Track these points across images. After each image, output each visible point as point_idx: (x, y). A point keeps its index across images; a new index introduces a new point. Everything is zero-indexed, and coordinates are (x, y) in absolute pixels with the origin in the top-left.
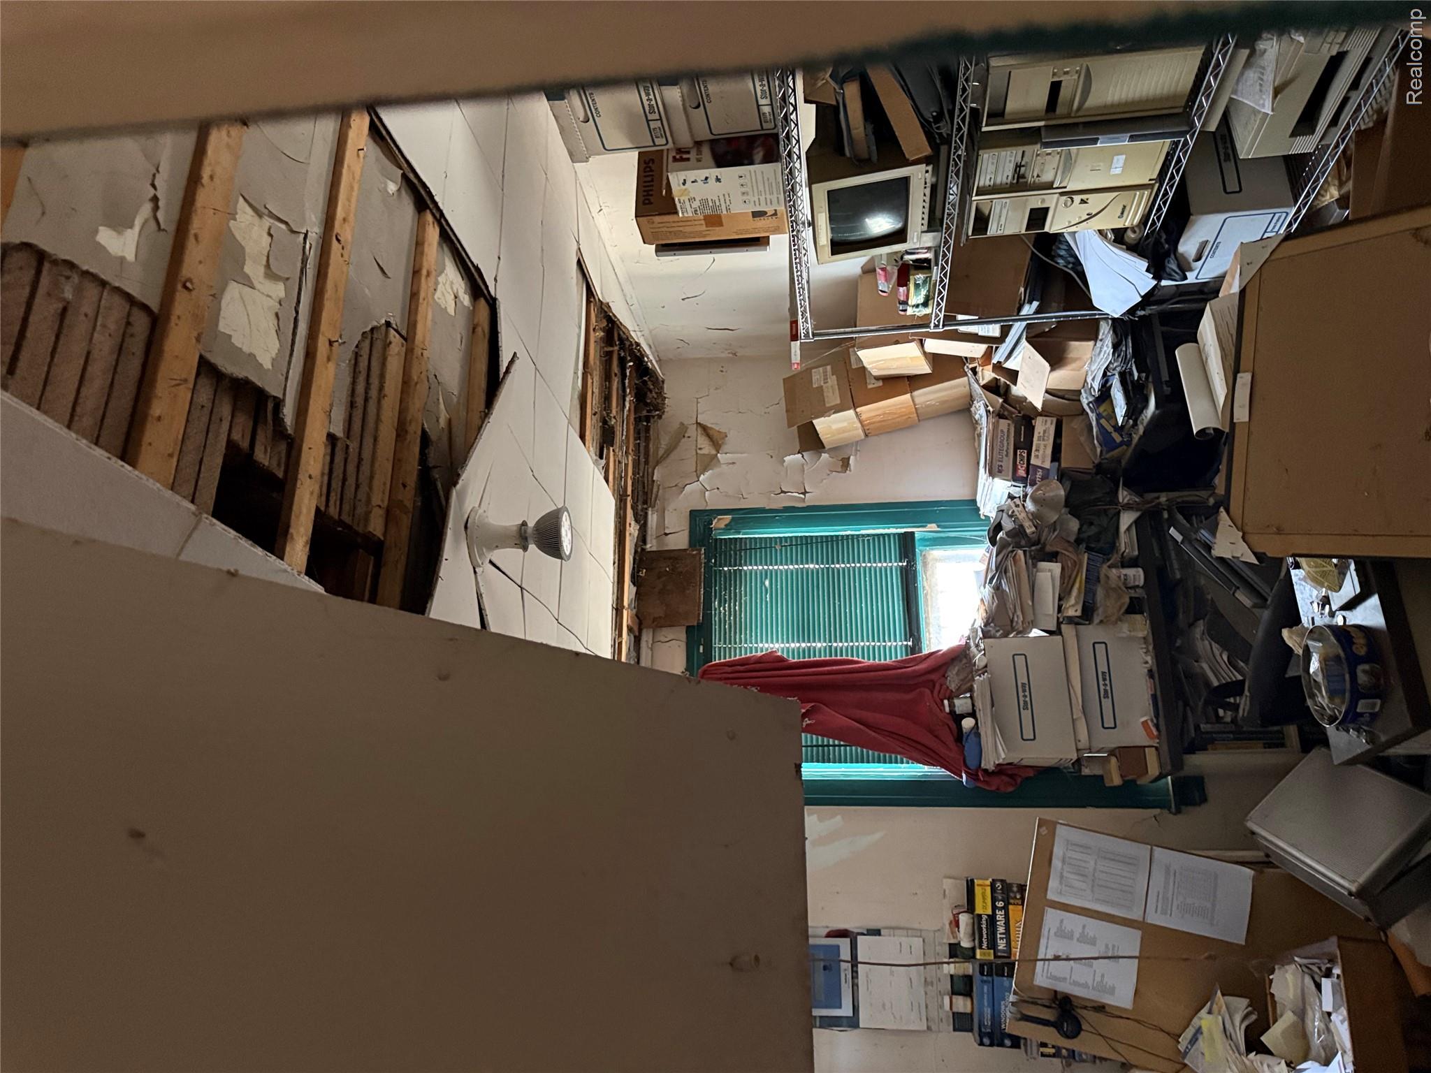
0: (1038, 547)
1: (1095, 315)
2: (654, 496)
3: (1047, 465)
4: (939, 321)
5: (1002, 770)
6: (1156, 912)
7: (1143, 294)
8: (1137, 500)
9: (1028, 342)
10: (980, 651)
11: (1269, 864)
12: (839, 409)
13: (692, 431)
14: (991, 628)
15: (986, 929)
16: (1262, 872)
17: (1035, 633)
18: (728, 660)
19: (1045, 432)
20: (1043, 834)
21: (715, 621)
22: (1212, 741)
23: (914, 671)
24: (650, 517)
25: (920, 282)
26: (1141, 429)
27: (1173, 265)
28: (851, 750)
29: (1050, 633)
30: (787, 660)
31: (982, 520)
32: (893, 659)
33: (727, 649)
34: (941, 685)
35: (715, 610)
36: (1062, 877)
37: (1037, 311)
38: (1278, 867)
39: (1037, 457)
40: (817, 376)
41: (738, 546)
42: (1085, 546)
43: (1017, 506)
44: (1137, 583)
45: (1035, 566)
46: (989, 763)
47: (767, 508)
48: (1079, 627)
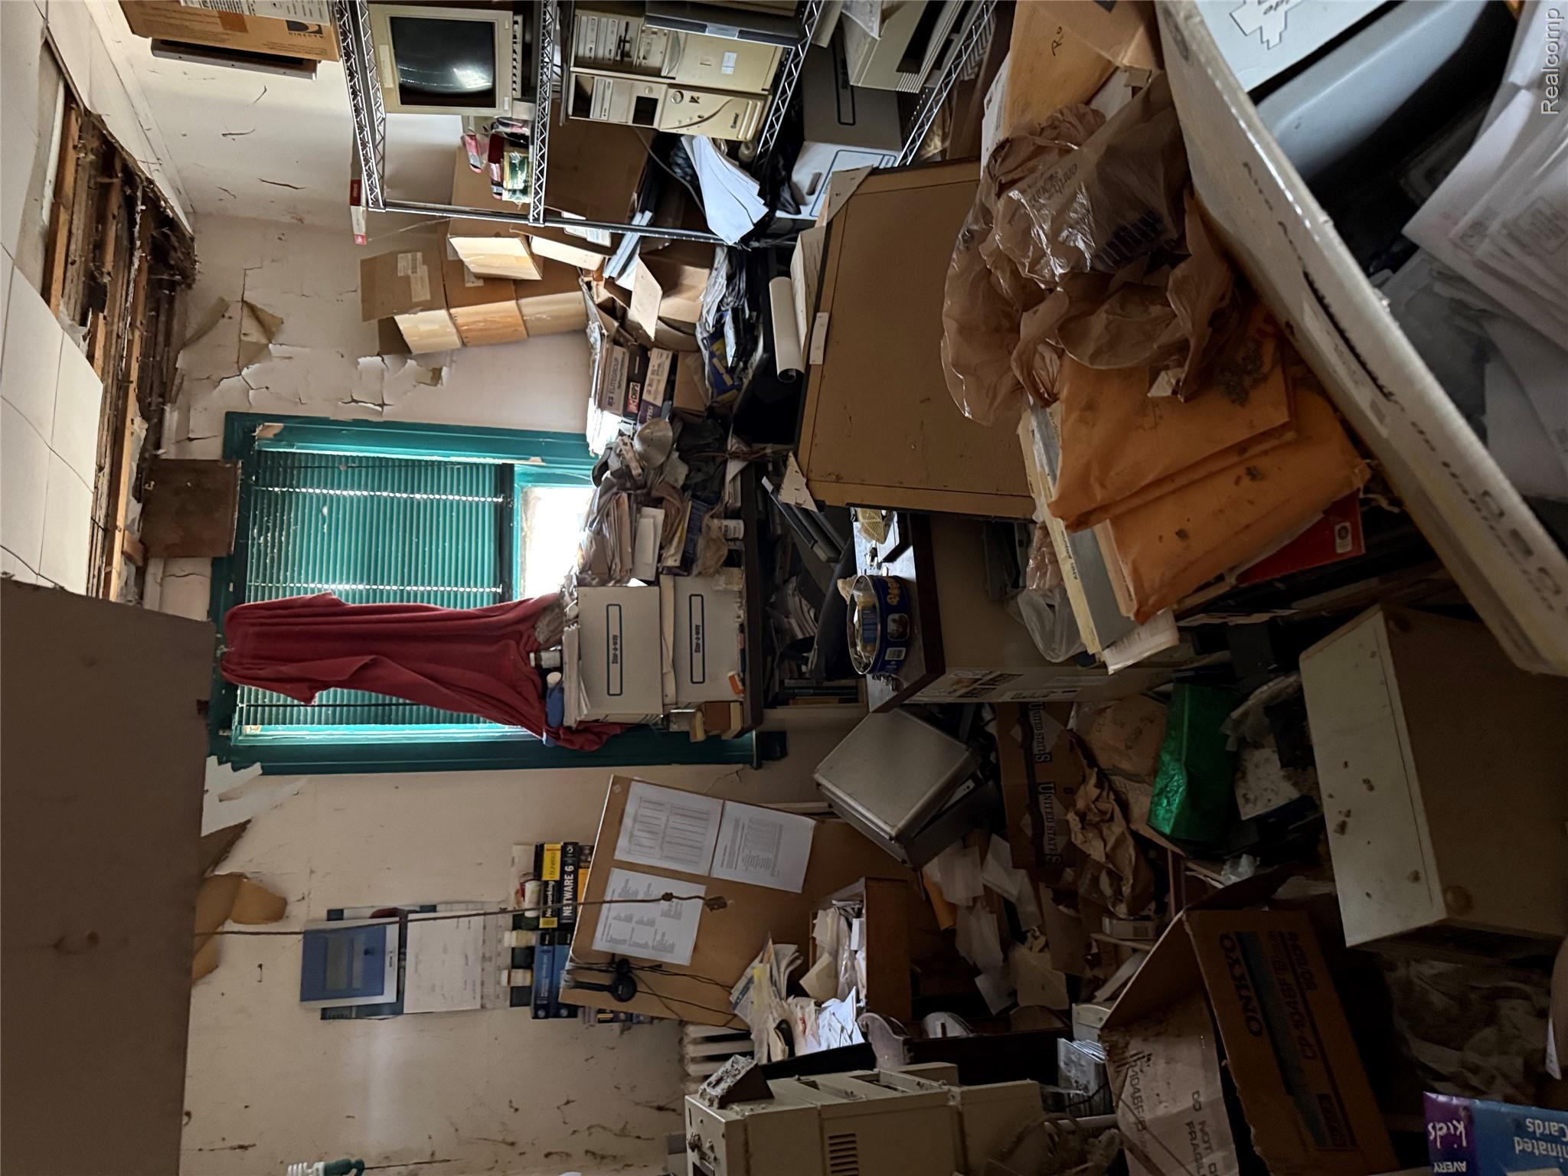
0: (645, 491)
1: (709, 238)
2: (175, 388)
3: (659, 403)
4: (538, 214)
5: (586, 728)
6: (722, 866)
7: (755, 222)
8: (745, 449)
9: (641, 258)
10: (573, 600)
11: (832, 814)
12: (428, 307)
13: (235, 310)
14: (587, 577)
15: (552, 895)
16: (823, 822)
17: (634, 583)
18: (266, 601)
19: (659, 365)
20: (617, 791)
21: (252, 553)
22: (794, 696)
23: (499, 621)
24: (167, 415)
25: (516, 162)
26: (750, 372)
27: (786, 195)
28: (418, 710)
29: (649, 583)
30: (344, 604)
31: (591, 458)
32: (478, 607)
33: (267, 589)
34: (529, 637)
35: (253, 539)
36: (632, 836)
37: (651, 223)
38: (839, 817)
39: (649, 392)
40: (404, 263)
41: (289, 462)
42: (690, 493)
43: (625, 444)
44: (737, 536)
45: (639, 511)
46: (570, 720)
47: (331, 418)
48: (677, 577)
